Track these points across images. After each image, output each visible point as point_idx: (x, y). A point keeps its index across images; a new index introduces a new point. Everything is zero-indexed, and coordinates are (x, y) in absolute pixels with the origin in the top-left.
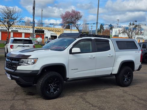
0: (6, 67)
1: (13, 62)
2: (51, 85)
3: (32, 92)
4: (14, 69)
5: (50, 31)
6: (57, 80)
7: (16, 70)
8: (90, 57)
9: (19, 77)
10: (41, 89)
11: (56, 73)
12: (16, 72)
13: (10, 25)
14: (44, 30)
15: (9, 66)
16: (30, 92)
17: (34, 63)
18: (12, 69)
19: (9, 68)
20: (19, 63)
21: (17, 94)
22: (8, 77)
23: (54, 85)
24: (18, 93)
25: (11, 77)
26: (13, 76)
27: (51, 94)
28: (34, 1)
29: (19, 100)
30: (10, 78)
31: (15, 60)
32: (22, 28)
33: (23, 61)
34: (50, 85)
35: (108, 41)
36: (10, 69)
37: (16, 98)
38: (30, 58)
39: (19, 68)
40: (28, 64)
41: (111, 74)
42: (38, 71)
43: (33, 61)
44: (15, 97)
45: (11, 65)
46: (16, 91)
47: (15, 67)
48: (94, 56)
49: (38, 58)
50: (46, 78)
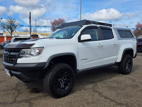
0: (4, 61)
1: (12, 53)
2: (61, 80)
3: (37, 89)
4: (13, 63)
5: (43, 35)
6: (67, 74)
7: (16, 63)
8: (98, 45)
9: (20, 73)
10: (50, 86)
11: (67, 65)
12: (16, 66)
13: (13, 30)
14: (38, 35)
15: (7, 59)
16: (34, 89)
17: (39, 53)
18: (12, 63)
19: (7, 62)
20: (19, 54)
21: (19, 92)
22: (7, 73)
23: (64, 79)
24: (21, 91)
25: (10, 73)
26: (13, 72)
27: (62, 91)
28: (30, 12)
29: (21, 101)
30: (9, 75)
31: (14, 51)
32: (22, 34)
33: (25, 53)
34: (59, 80)
35: (111, 30)
36: (9, 63)
37: (18, 99)
38: (33, 47)
39: (19, 61)
40: (32, 55)
41: (116, 63)
42: (45, 63)
43: (37, 51)
44: (16, 97)
45: (10, 58)
46: (18, 88)
47: (15, 60)
48: (101, 44)
49: (44, 47)
50: (55, 72)
